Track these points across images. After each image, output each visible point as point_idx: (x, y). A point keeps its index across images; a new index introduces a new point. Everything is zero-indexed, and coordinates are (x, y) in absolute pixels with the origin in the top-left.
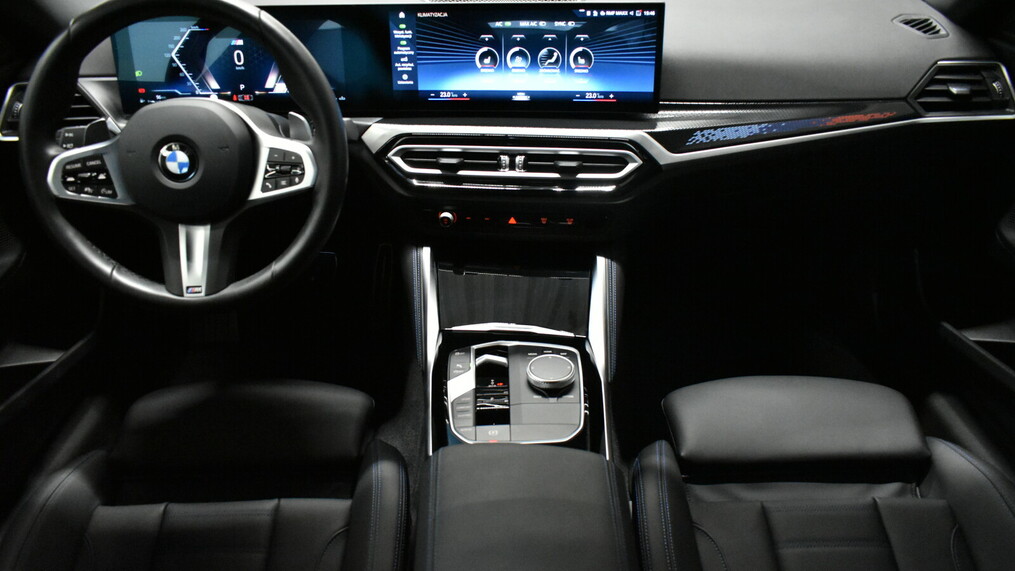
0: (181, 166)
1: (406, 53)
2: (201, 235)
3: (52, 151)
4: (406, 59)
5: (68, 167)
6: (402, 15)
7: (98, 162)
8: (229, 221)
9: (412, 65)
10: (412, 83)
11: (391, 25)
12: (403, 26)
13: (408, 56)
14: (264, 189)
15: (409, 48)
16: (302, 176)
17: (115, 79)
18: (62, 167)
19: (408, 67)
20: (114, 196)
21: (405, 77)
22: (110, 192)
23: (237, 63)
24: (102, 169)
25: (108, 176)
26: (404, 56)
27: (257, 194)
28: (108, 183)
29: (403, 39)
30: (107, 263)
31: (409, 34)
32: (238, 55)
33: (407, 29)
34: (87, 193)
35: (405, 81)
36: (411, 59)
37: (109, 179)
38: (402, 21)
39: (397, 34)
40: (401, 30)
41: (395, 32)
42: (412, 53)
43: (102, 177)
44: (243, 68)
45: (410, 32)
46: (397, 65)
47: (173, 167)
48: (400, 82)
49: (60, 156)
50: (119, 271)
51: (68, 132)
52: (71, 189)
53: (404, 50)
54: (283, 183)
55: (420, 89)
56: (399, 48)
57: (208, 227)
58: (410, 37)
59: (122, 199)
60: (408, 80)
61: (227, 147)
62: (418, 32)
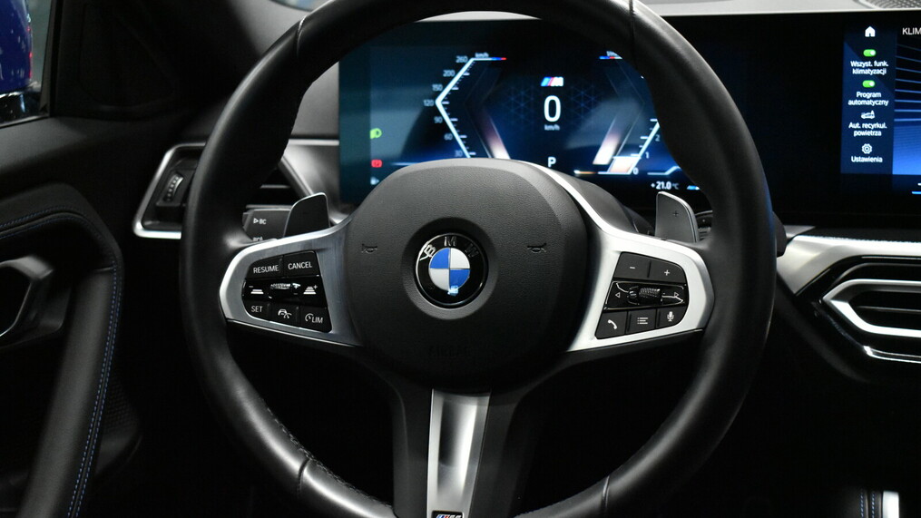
0: (454, 276)
1: (874, 103)
2: (471, 415)
3: (233, 242)
4: (871, 115)
5: (256, 270)
6: (870, 32)
7: (308, 265)
8: (525, 390)
9: (883, 126)
10: (880, 160)
11: (848, 50)
12: (870, 53)
13: (876, 108)
14: (601, 332)
15: (879, 95)
16: (681, 310)
17: (335, 143)
18: (246, 269)
19: (875, 130)
20: (325, 327)
21: (867, 148)
22: (319, 320)
23: (549, 119)
24: (312, 277)
25: (320, 291)
26: (867, 109)
27: (586, 340)
28: (319, 302)
29: (868, 77)
30: (295, 452)
31: (882, 68)
32: (552, 104)
33: (878, 58)
34: (280, 319)
35: (866, 156)
36: (881, 114)
37: (320, 298)
38: (870, 43)
39: (858, 67)
40: (866, 59)
41: (854, 64)
42: (886, 103)
43: (310, 291)
44: (557, 127)
45: (885, 64)
46: (851, 125)
47: (439, 277)
48: (856, 159)
49: (246, 249)
50: (313, 471)
51: (259, 215)
52: (255, 309)
53: (869, 98)
54: (643, 321)
55: (895, 172)
56: (859, 94)
57: (487, 400)
58: (884, 72)
59: (337, 335)
60: (872, 155)
61: (544, 245)
62: (900, 63)
